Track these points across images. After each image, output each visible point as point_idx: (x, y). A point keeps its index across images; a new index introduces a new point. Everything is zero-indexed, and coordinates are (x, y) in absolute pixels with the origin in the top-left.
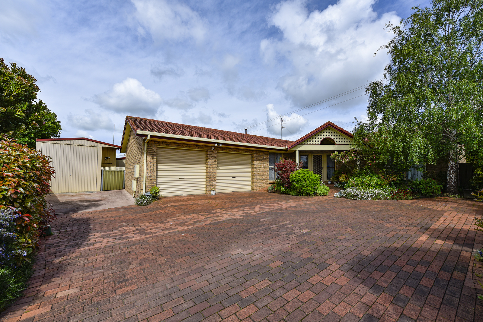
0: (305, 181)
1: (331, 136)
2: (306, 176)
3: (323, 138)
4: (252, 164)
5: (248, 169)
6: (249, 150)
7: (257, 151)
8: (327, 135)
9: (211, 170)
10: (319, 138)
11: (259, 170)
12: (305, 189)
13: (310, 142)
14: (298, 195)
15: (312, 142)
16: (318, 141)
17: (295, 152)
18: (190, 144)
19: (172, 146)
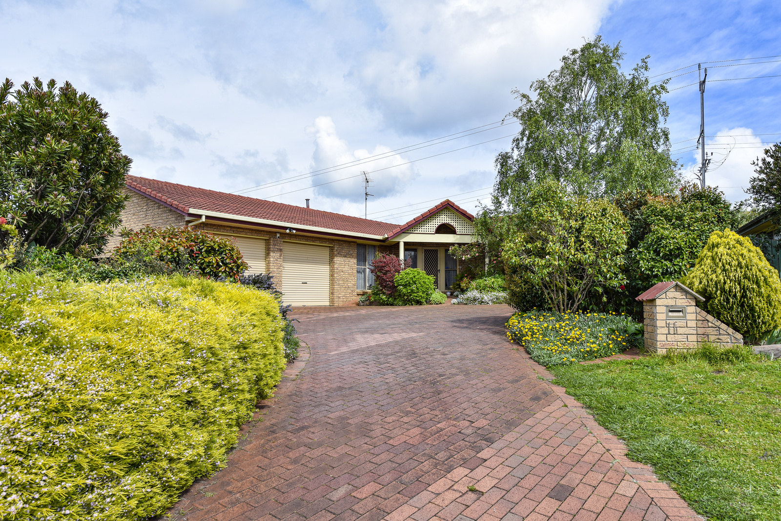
0: (415, 284)
1: (450, 221)
2: (417, 277)
3: (439, 224)
4: (331, 261)
5: (324, 270)
6: (329, 239)
7: (339, 240)
8: (445, 219)
9: (275, 270)
10: (434, 223)
11: (343, 272)
12: (416, 295)
13: (421, 230)
14: (406, 305)
15: (423, 230)
16: (432, 228)
17: (398, 243)
18: (247, 229)
19: (223, 232)
